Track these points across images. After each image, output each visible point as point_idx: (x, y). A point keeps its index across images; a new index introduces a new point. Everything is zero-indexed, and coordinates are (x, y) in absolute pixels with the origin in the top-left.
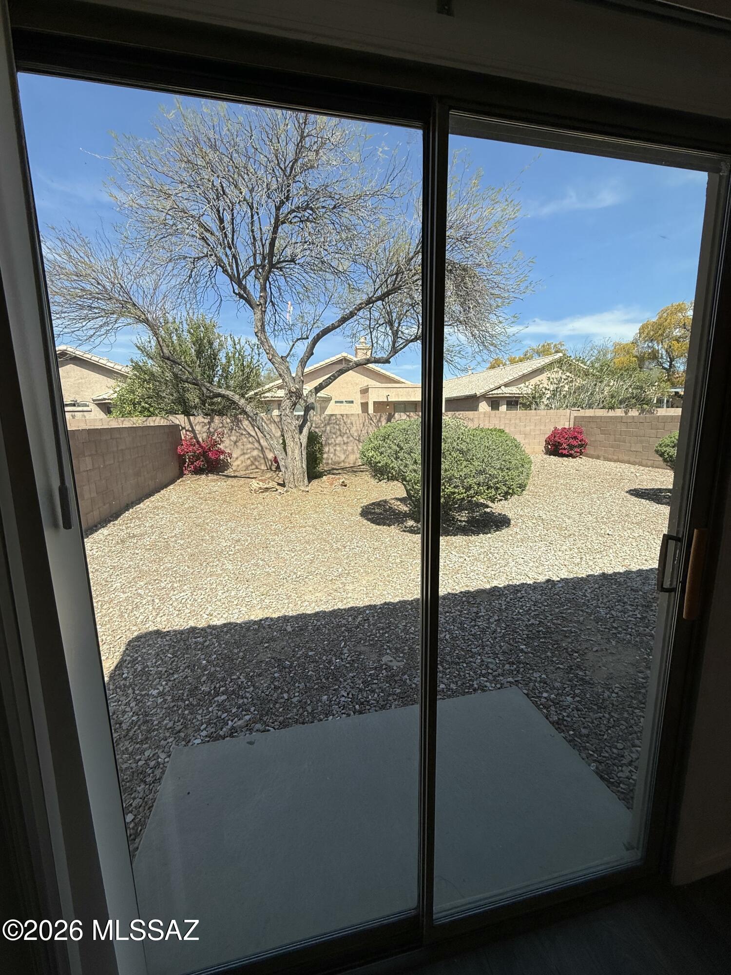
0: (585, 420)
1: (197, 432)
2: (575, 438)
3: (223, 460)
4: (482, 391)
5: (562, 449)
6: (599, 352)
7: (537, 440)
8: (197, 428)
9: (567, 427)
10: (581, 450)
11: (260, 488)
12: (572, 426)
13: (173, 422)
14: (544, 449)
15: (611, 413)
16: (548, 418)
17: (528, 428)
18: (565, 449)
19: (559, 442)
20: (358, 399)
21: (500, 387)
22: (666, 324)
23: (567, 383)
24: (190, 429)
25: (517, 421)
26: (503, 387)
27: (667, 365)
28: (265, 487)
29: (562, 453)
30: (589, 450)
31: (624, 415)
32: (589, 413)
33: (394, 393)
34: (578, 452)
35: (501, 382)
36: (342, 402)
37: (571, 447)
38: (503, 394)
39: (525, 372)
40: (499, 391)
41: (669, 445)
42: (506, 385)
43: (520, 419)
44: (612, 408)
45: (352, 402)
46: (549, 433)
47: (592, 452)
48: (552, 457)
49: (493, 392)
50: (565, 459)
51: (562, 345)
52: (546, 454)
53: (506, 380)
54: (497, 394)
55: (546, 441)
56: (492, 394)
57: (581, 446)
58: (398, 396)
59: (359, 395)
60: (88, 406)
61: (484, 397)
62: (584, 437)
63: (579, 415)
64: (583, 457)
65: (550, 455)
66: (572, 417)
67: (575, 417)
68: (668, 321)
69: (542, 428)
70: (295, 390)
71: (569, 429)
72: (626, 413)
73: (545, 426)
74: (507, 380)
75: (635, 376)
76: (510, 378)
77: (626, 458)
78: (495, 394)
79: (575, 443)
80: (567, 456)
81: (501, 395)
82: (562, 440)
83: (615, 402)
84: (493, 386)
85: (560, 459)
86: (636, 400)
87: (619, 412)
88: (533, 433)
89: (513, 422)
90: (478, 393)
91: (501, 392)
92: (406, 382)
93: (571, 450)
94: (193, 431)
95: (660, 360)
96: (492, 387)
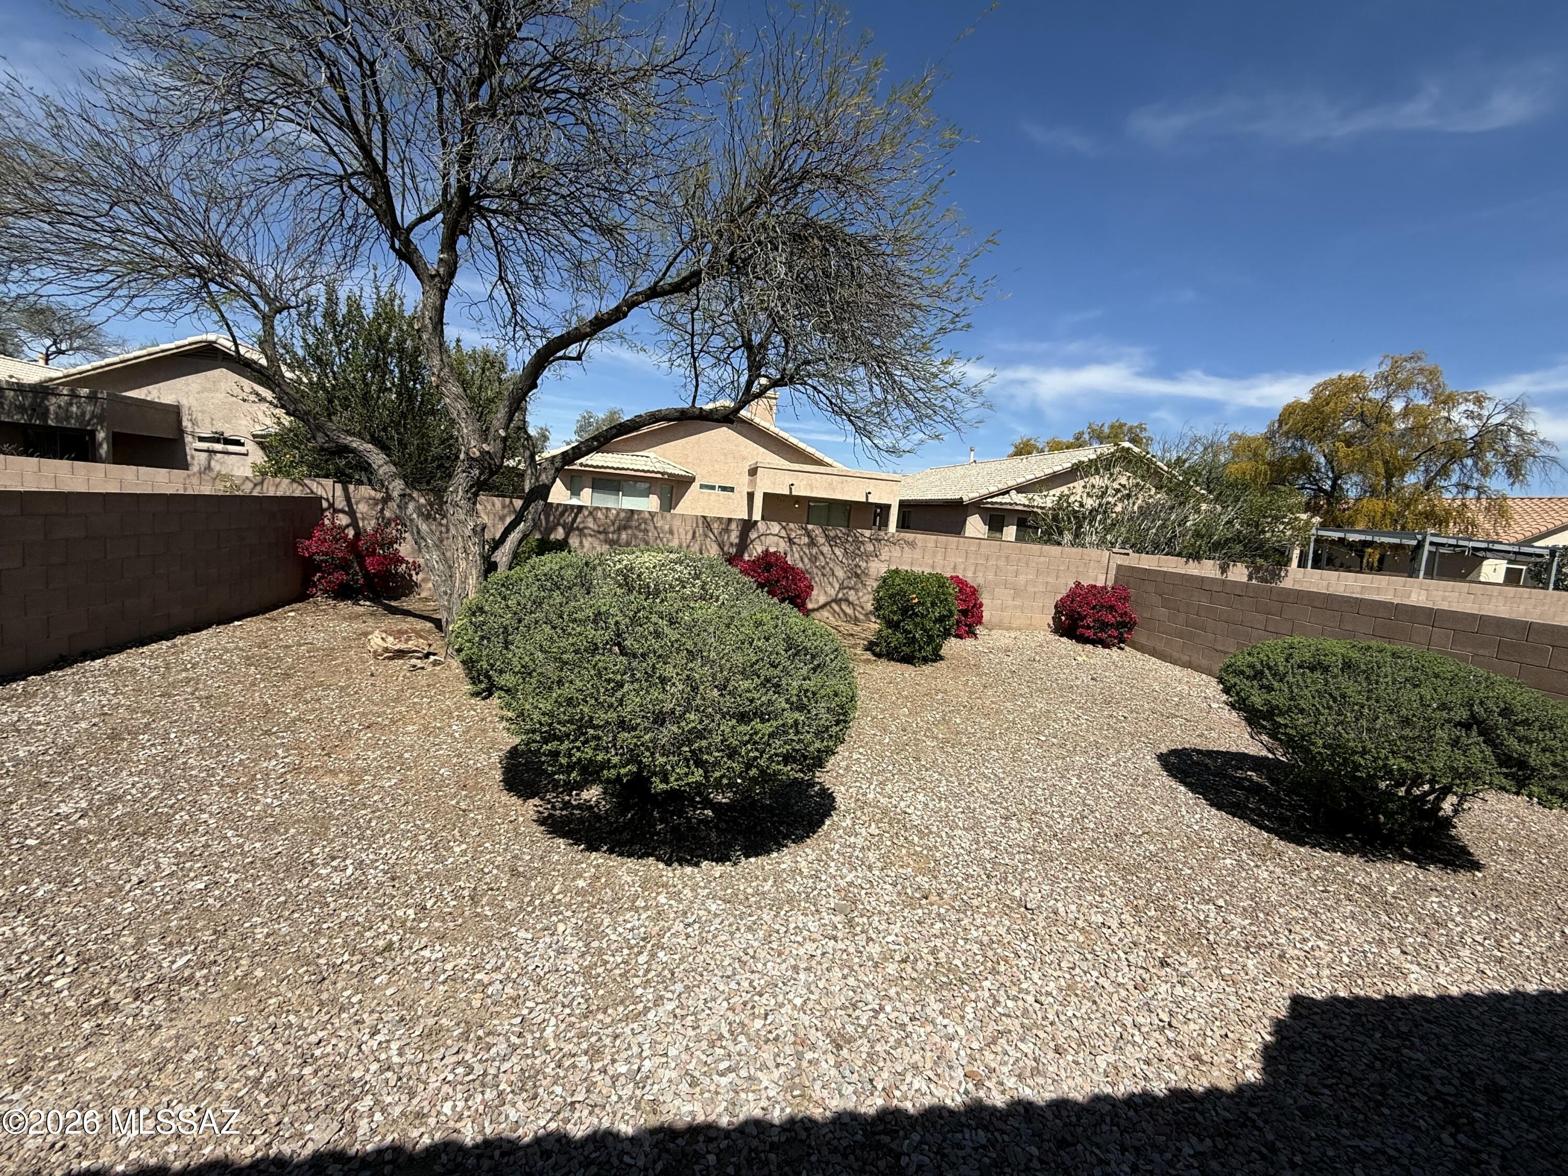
0: (1135, 574)
1: (359, 515)
2: (1112, 608)
3: (403, 576)
4: (972, 495)
5: (1083, 627)
6: (1206, 449)
7: (1038, 604)
8: (362, 508)
9: (1100, 583)
10: (1121, 634)
11: (386, 650)
12: (1110, 584)
13: (312, 492)
14: (1051, 623)
15: (1193, 569)
16: (1063, 563)
17: (1022, 578)
18: (1088, 627)
19: (1079, 613)
20: (743, 485)
21: (1007, 492)
22: (1327, 409)
23: (1120, 500)
24: (346, 509)
25: (1002, 563)
26: (1013, 493)
27: (1327, 486)
28: (396, 648)
29: (1082, 635)
30: (1139, 634)
31: (1218, 575)
32: (1148, 562)
33: (805, 482)
34: (1115, 638)
35: (1011, 483)
36: (713, 488)
37: (1104, 626)
38: (1011, 504)
39: (1057, 469)
40: (1005, 499)
41: (1242, 673)
42: (1021, 489)
43: (1007, 557)
44: (1196, 556)
45: (732, 489)
46: (1064, 592)
47: (1143, 641)
48: (1064, 639)
49: (994, 500)
50: (1089, 647)
51: (1143, 429)
52: (1056, 631)
53: (1020, 480)
54: (1001, 504)
55: (1056, 607)
56: (992, 503)
57: (1123, 625)
58: (812, 488)
59: (746, 478)
60: (242, 445)
61: (977, 506)
62: (1129, 607)
63: (1126, 563)
64: (1127, 648)
65: (1061, 636)
66: (1113, 566)
67: (1119, 567)
68: (1332, 404)
69: (1051, 580)
70: (478, 454)
71: (1105, 588)
72: (1224, 569)
73: (1057, 577)
74: (1023, 480)
75: (1245, 501)
76: (1029, 477)
77: (1205, 663)
78: (996, 503)
79: (1110, 618)
80: (1094, 642)
81: (1009, 507)
82: (1085, 610)
83: (1200, 546)
84: (995, 489)
85: (1079, 647)
86: (1245, 546)
87: (1208, 569)
88: (1031, 589)
89: (992, 562)
90: (965, 499)
91: (1008, 500)
92: (835, 464)
93: (1102, 630)
94: (352, 513)
95: (1314, 474)
96: (993, 489)
